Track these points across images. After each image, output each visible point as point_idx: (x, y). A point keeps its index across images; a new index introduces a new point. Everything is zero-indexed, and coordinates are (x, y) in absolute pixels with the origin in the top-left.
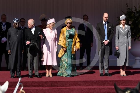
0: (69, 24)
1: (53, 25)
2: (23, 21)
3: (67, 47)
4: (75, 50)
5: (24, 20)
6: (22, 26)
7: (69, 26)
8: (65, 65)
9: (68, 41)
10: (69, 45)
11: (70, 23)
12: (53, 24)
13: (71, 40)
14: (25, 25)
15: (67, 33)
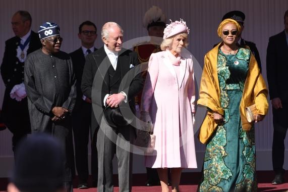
0: (230, 35)
1: (183, 40)
2: (87, 32)
3: (226, 110)
4: (250, 121)
5: (93, 27)
6: (86, 47)
7: (230, 42)
8: (217, 168)
9: (228, 91)
10: (229, 101)
11: (233, 33)
12: (184, 35)
13: (235, 86)
14: (95, 43)
15: (224, 65)
